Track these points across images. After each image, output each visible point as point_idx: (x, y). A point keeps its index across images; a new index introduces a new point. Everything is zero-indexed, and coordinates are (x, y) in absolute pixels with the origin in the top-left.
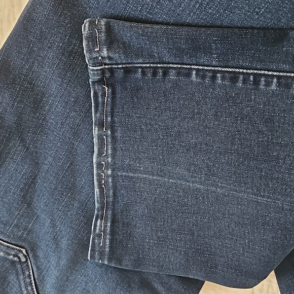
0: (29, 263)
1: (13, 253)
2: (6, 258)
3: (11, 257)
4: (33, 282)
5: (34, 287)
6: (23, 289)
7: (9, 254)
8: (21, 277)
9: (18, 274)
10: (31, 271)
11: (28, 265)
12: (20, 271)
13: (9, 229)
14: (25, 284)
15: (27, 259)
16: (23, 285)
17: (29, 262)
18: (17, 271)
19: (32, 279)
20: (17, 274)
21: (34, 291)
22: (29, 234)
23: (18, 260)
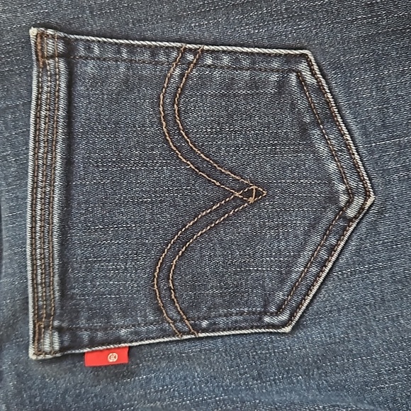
0: (351, 229)
1: (353, 184)
2: (330, 180)
3: (342, 187)
4: (330, 265)
5: (324, 275)
6: (301, 260)
7: (342, 180)
8: (316, 238)
9: (314, 228)
10: (342, 244)
11: (345, 229)
12: (322, 226)
13: (383, 139)
14: (313, 255)
15: (356, 217)
16: (307, 253)
17: (354, 225)
18: (317, 220)
19: (334, 259)
20: (313, 226)
21: (316, 281)
22: (404, 180)
23: (342, 204)
